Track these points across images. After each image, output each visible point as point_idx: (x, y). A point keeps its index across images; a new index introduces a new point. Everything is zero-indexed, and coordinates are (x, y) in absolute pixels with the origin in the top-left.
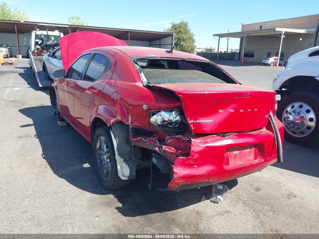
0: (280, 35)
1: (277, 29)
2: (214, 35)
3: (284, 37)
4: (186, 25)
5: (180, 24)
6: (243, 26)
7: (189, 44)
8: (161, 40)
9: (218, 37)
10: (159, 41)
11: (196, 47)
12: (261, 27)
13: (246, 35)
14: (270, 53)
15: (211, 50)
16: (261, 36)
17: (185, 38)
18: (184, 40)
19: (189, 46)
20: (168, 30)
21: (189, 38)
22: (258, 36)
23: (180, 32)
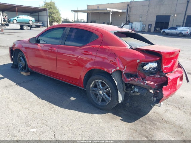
0: (110, 12)
1: (108, 9)
2: (72, 11)
3: (112, 13)
4: (54, 3)
5: (50, 3)
6: (88, 6)
7: (57, 16)
8: (39, 13)
9: (74, 12)
10: (37, 13)
11: (61, 18)
12: (98, 7)
13: (91, 12)
14: (104, 22)
15: (67, 19)
16: (99, 12)
17: (54, 12)
18: (54, 13)
19: (57, 17)
20: (42, 7)
21: (57, 12)
22: (97, 12)
23: (51, 8)
